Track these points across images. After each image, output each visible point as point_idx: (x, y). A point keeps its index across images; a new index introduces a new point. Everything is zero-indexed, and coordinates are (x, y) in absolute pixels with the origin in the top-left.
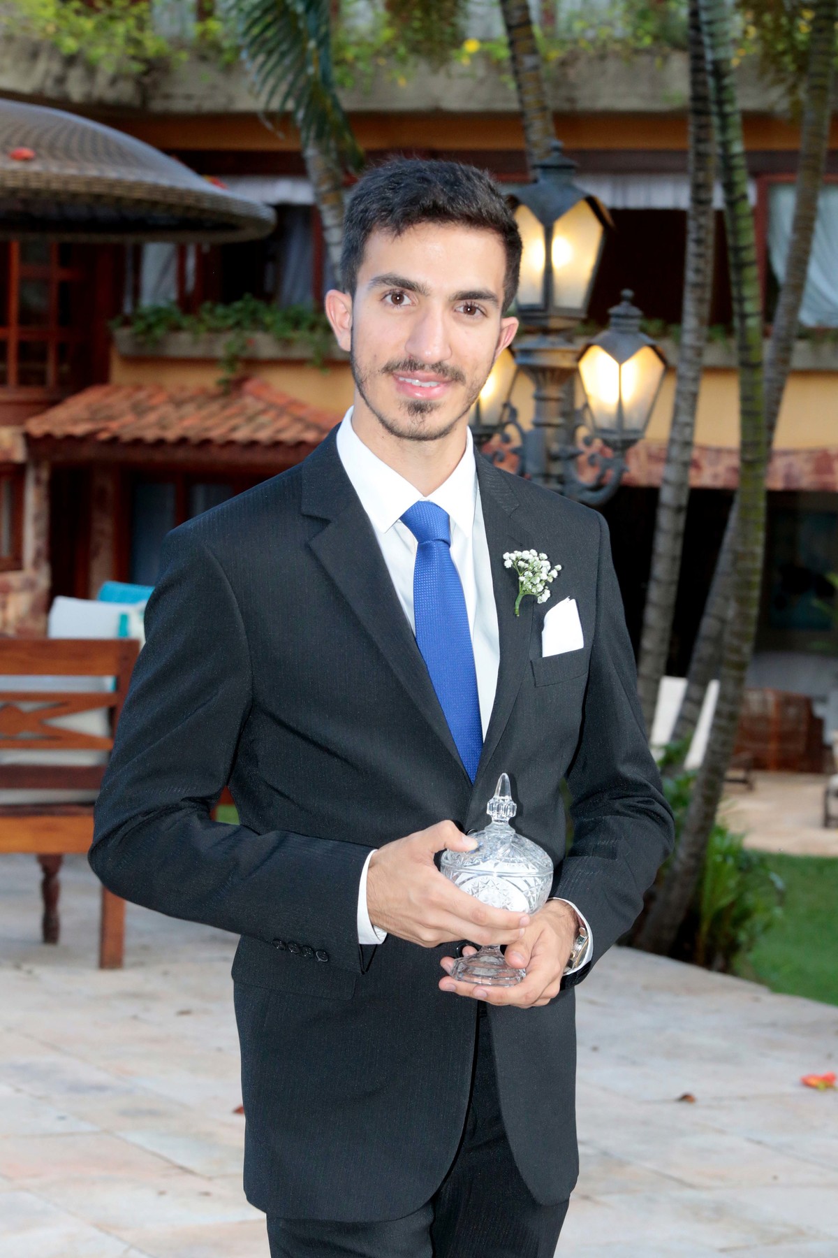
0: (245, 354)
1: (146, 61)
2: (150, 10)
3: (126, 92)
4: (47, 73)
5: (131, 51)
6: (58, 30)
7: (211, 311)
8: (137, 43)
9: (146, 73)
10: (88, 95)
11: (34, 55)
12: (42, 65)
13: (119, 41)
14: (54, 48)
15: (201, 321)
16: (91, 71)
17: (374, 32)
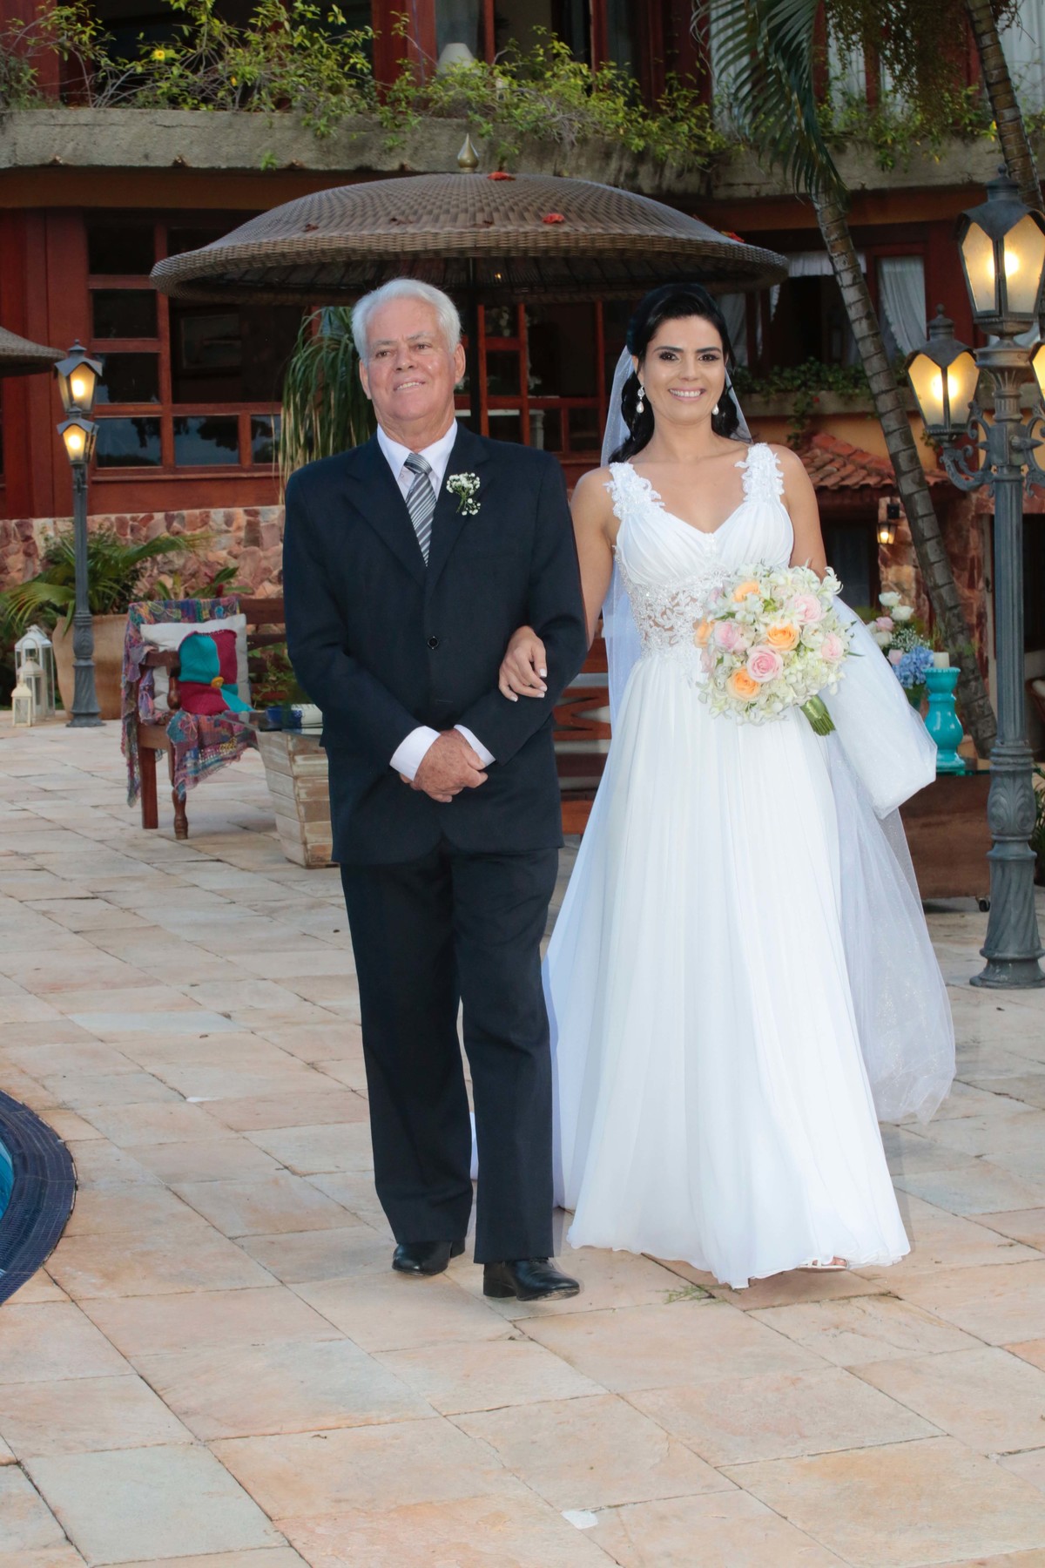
0: (811, 411)
1: (709, 155)
2: (710, 111)
3: (693, 182)
4: (620, 170)
5: (694, 146)
6: (627, 131)
7: (780, 375)
8: (700, 140)
9: (709, 165)
10: (659, 187)
11: (607, 156)
12: (614, 165)
13: (683, 139)
14: (625, 147)
15: (771, 383)
16: (660, 166)
17: (910, 118)
